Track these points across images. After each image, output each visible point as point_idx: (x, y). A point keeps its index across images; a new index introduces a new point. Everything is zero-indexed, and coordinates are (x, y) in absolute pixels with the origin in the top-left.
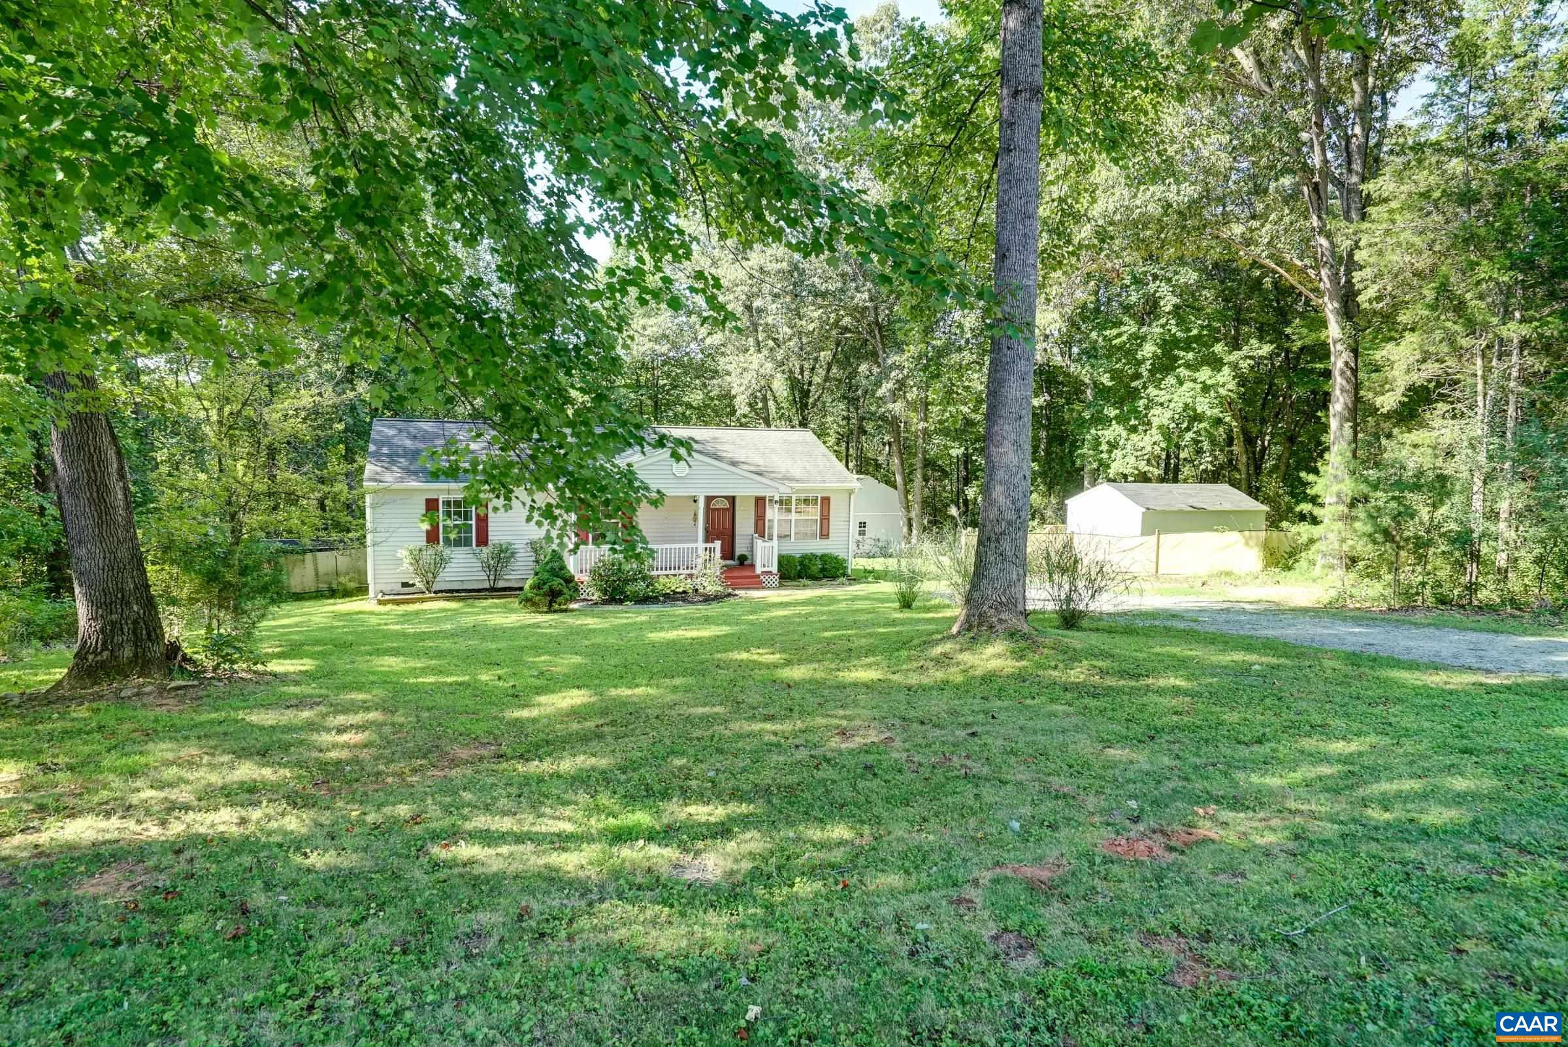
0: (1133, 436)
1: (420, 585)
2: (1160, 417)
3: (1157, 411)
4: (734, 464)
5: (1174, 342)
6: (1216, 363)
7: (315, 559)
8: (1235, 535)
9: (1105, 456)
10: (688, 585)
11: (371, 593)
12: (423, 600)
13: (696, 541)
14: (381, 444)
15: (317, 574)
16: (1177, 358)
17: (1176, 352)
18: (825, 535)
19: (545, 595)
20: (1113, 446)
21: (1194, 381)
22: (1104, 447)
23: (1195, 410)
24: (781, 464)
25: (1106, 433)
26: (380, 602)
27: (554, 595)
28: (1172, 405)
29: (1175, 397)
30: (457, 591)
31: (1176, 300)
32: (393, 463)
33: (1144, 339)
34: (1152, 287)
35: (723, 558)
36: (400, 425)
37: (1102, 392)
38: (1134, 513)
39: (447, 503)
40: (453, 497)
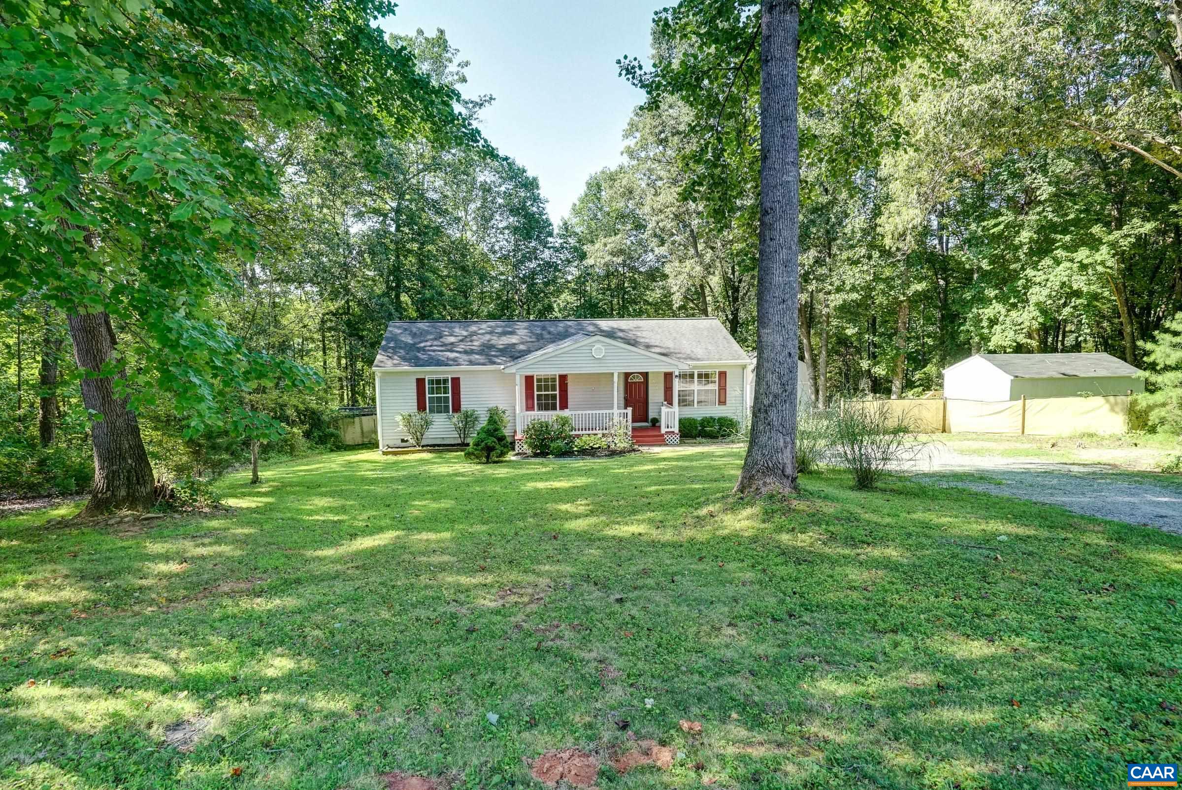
0: (1014, 314)
1: (412, 441)
2: (1037, 295)
3: (1035, 289)
4: (648, 347)
5: (1053, 227)
6: (1094, 244)
7: (361, 422)
8: (1099, 401)
9: (986, 331)
10: (604, 443)
11: (381, 447)
12: (413, 452)
13: (612, 408)
14: (389, 340)
15: (362, 432)
16: (1054, 241)
17: (1053, 236)
19: (482, 449)
20: (993, 322)
21: (1072, 261)
22: (985, 323)
23: (1071, 288)
24: (686, 347)
25: (986, 311)
26: (385, 453)
27: (489, 449)
28: (1049, 284)
29: (1052, 278)
30: (437, 445)
31: (1051, 189)
32: (395, 353)
33: (1021, 226)
34: (1028, 180)
35: (634, 421)
36: (406, 325)
37: (984, 275)
38: (1004, 381)
39: (431, 382)
40: (435, 377)
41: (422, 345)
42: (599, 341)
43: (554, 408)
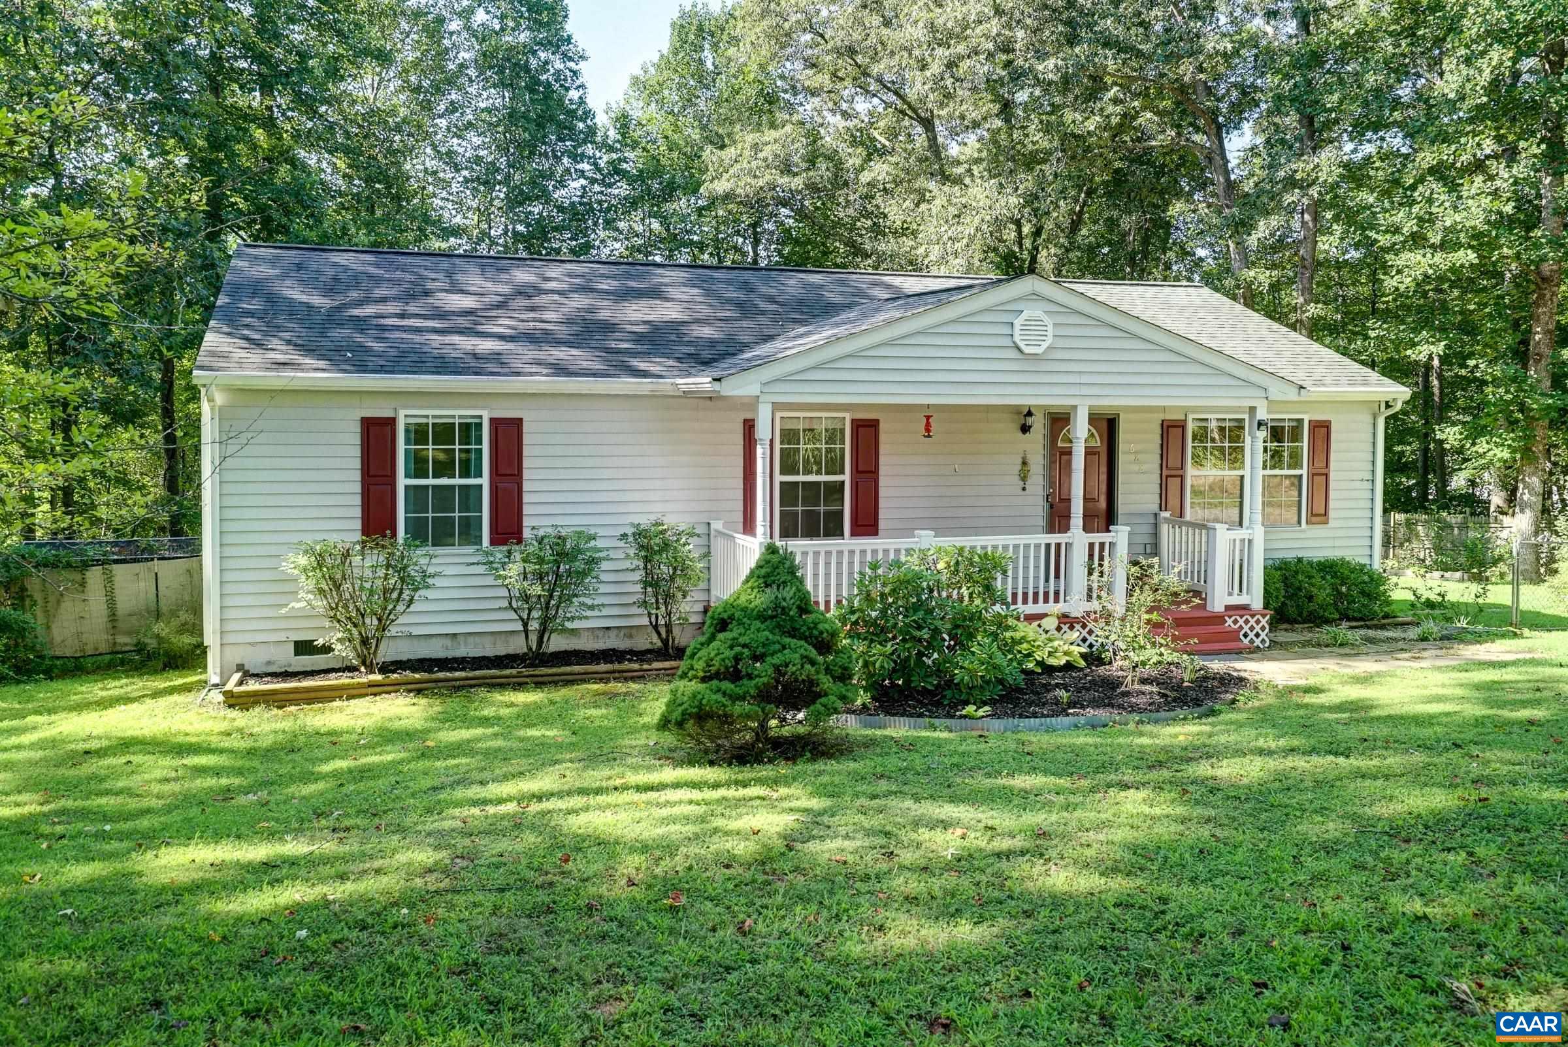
1: (343, 651)
7: (109, 580)
11: (215, 674)
12: (353, 693)
14: (245, 293)
15: (113, 616)
18: (1319, 515)
26: (234, 701)
30: (444, 664)
32: (270, 330)
39: (419, 434)
40: (432, 414)
41: (369, 310)
42: (1036, 296)
43: (835, 530)
